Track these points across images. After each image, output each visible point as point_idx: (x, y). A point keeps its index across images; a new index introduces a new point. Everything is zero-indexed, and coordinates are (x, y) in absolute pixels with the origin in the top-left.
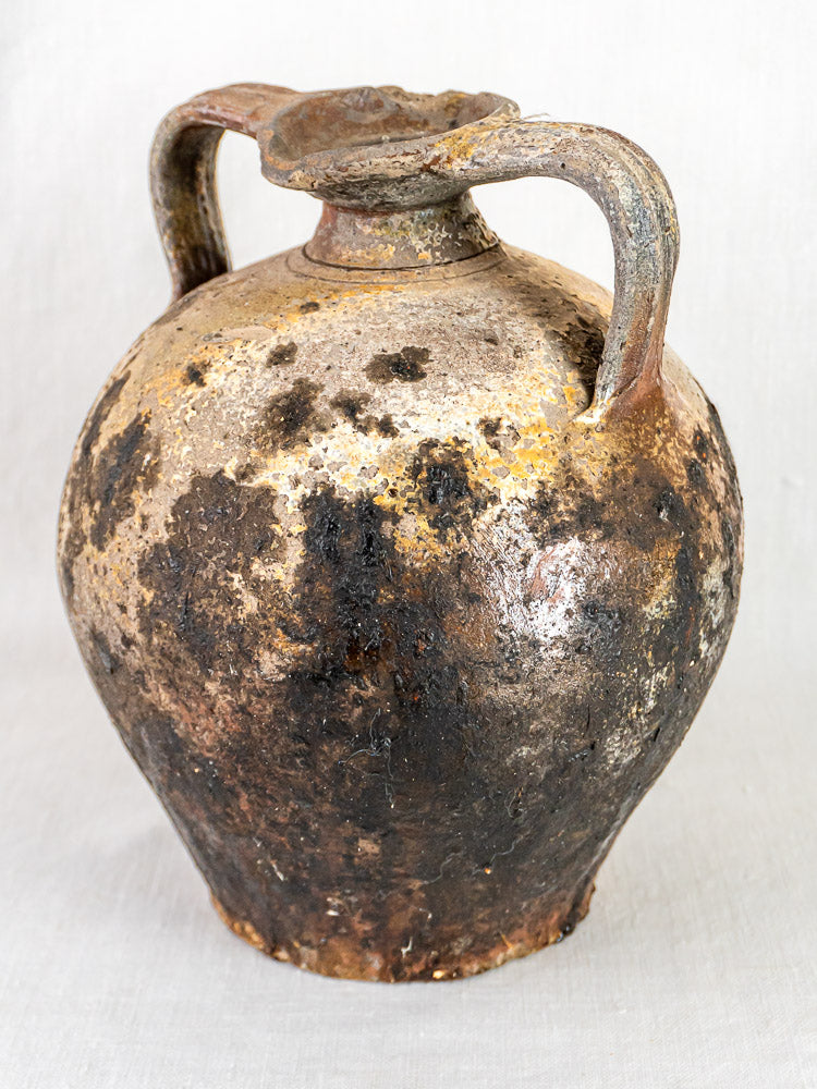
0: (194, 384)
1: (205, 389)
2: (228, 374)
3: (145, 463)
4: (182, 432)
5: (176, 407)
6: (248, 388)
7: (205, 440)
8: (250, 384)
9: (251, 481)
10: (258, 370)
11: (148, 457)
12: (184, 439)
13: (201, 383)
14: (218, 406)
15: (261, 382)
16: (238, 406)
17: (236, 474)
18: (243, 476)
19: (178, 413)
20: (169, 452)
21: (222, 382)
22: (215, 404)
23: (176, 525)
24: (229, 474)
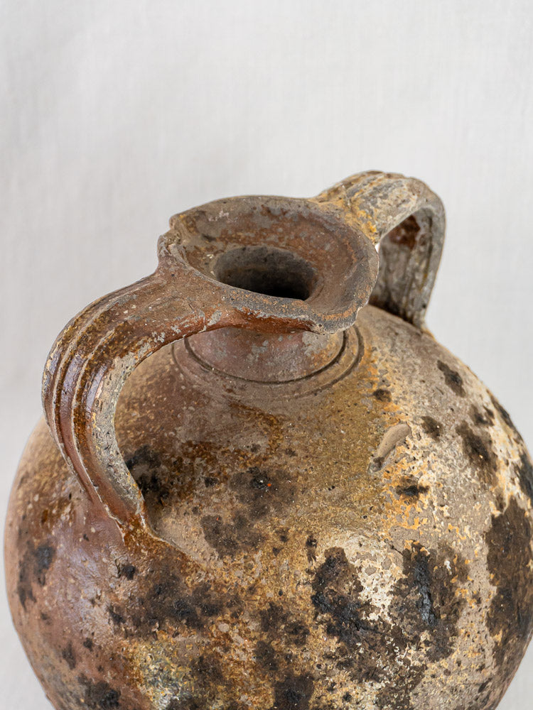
0: (421, 495)
1: (432, 489)
2: (430, 468)
3: (449, 567)
4: (453, 524)
5: (431, 517)
6: (450, 462)
7: (469, 513)
8: (447, 460)
9: (505, 504)
10: (438, 449)
11: (447, 563)
12: (459, 526)
13: (425, 490)
14: (452, 488)
15: (449, 451)
16: (460, 476)
17: (498, 510)
18: (500, 507)
19: (437, 519)
20: (459, 543)
21: (434, 475)
22: (449, 489)
23: (496, 576)
24: (497, 513)
